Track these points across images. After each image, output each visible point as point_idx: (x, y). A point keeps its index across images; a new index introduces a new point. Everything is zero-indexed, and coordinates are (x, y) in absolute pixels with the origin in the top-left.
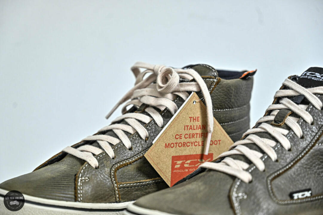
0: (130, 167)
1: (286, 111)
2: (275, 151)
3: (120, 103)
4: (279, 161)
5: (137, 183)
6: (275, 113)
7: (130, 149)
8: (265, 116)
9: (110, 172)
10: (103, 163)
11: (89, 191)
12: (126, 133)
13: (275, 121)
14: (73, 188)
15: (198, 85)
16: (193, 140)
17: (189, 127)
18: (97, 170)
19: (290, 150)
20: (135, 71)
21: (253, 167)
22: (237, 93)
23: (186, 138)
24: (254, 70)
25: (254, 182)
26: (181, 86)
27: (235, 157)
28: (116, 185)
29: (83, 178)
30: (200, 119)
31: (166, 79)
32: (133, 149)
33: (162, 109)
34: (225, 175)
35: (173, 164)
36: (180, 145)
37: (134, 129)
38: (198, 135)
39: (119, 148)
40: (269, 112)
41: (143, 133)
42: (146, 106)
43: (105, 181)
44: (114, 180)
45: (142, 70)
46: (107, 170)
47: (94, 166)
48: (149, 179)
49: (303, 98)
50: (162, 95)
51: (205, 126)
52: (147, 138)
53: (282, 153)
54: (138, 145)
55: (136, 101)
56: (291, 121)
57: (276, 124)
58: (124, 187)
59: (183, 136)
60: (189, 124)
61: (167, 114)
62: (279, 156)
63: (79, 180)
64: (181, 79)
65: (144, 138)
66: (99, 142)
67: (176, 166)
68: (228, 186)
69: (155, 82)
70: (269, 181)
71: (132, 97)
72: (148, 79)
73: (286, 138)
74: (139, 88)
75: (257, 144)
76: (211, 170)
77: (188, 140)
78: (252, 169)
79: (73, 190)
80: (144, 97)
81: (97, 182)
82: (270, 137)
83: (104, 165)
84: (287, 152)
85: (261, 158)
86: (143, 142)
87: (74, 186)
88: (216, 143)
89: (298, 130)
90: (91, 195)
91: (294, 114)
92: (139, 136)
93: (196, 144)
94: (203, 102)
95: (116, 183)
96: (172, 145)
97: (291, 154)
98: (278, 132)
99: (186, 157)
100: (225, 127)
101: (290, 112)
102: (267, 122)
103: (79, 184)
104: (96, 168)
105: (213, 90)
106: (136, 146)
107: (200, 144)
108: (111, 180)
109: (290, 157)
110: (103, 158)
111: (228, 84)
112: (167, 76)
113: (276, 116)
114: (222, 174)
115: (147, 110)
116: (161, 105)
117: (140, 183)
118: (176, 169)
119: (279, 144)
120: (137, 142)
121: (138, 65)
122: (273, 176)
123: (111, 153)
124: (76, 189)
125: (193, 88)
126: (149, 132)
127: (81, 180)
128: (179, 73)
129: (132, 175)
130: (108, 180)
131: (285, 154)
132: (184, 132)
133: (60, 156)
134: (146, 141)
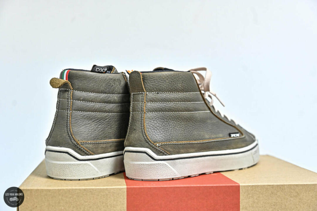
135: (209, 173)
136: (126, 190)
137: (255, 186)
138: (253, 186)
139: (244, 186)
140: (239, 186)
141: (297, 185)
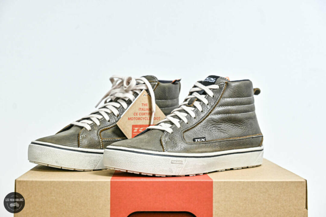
0: (109, 131)
1: (195, 99)
2: (187, 118)
3: (103, 99)
4: (189, 123)
5: (113, 139)
6: (188, 100)
7: (109, 121)
8: (184, 102)
9: (98, 133)
10: (93, 128)
11: (86, 142)
12: (107, 113)
13: (188, 104)
14: (77, 141)
15: (146, 86)
16: (144, 116)
17: (142, 109)
18: (90, 132)
19: (195, 118)
20: (112, 80)
21: (173, 126)
22: (169, 91)
23: (140, 115)
24: (180, 79)
25: (174, 133)
26: (137, 86)
27: (165, 122)
28: (101, 140)
29: (83, 136)
30: (148, 105)
31: (128, 83)
32: (110, 121)
33: (127, 99)
34: (159, 131)
35: (133, 130)
36: (137, 119)
37: (111, 111)
38: (147, 114)
39: (103, 121)
40: (186, 100)
41: (116, 112)
42: (118, 98)
43: (94, 137)
44: (100, 137)
45: (115, 79)
46: (96, 132)
47: (88, 130)
48: (120, 137)
49: (203, 91)
50: (127, 91)
51: (151, 109)
52: (118, 115)
53: (191, 119)
54: (113, 119)
55: (112, 97)
56: (196, 104)
57: (188, 105)
58: (105, 141)
59: (138, 114)
60: (142, 107)
61: (129, 102)
62: (189, 121)
63: (80, 137)
64: (137, 83)
65: (116, 115)
66: (91, 118)
67: (135, 131)
68: (161, 136)
69: (123, 85)
70: (182, 133)
71: (110, 94)
72: (119, 84)
73: (193, 112)
74: (114, 89)
75: (177, 115)
76: (153, 129)
77: (141, 116)
78: (174, 127)
79: (77, 142)
80: (117, 94)
81: (90, 138)
82: (184, 112)
83: (94, 129)
84: (194, 119)
85: (179, 122)
86: (116, 118)
87: (77, 139)
88: (157, 119)
89: (200, 108)
90: (87, 144)
91: (198, 100)
92: (114, 114)
93: (146, 119)
94: (149, 95)
95: (101, 138)
96: (132, 119)
97: (196, 120)
98: (189, 110)
99: (140, 126)
100: (163, 110)
101: (196, 99)
102: (184, 105)
103: (80, 138)
104: (90, 131)
105: (155, 89)
106: (112, 120)
107: (148, 119)
108: (98, 137)
109: (195, 121)
110: (93, 125)
111: (164, 86)
112: (129, 82)
113: (189, 101)
114: (158, 130)
115: (118, 101)
116: (125, 97)
117: (114, 139)
118: (135, 132)
119: (189, 115)
120: (112, 117)
121: (113, 77)
122: (185, 130)
123: (98, 123)
124: (78, 141)
125: (144, 87)
126: (120, 112)
127: (82, 137)
128: (136, 80)
129: (109, 135)
130: (96, 137)
131: (192, 120)
132: (139, 112)
133: (69, 127)
134: (117, 117)
135: (192, 175)
136: (109, 183)
137: (227, 182)
138: (225, 182)
139: (217, 182)
140: (212, 182)
141: (266, 182)
